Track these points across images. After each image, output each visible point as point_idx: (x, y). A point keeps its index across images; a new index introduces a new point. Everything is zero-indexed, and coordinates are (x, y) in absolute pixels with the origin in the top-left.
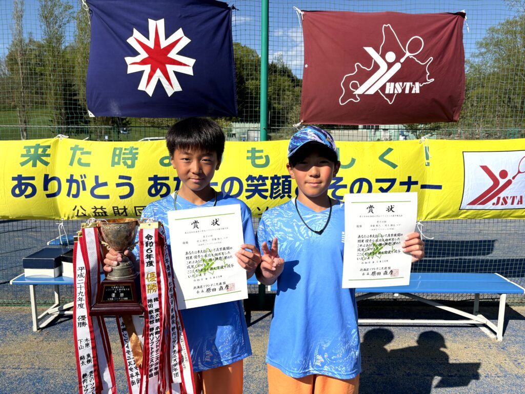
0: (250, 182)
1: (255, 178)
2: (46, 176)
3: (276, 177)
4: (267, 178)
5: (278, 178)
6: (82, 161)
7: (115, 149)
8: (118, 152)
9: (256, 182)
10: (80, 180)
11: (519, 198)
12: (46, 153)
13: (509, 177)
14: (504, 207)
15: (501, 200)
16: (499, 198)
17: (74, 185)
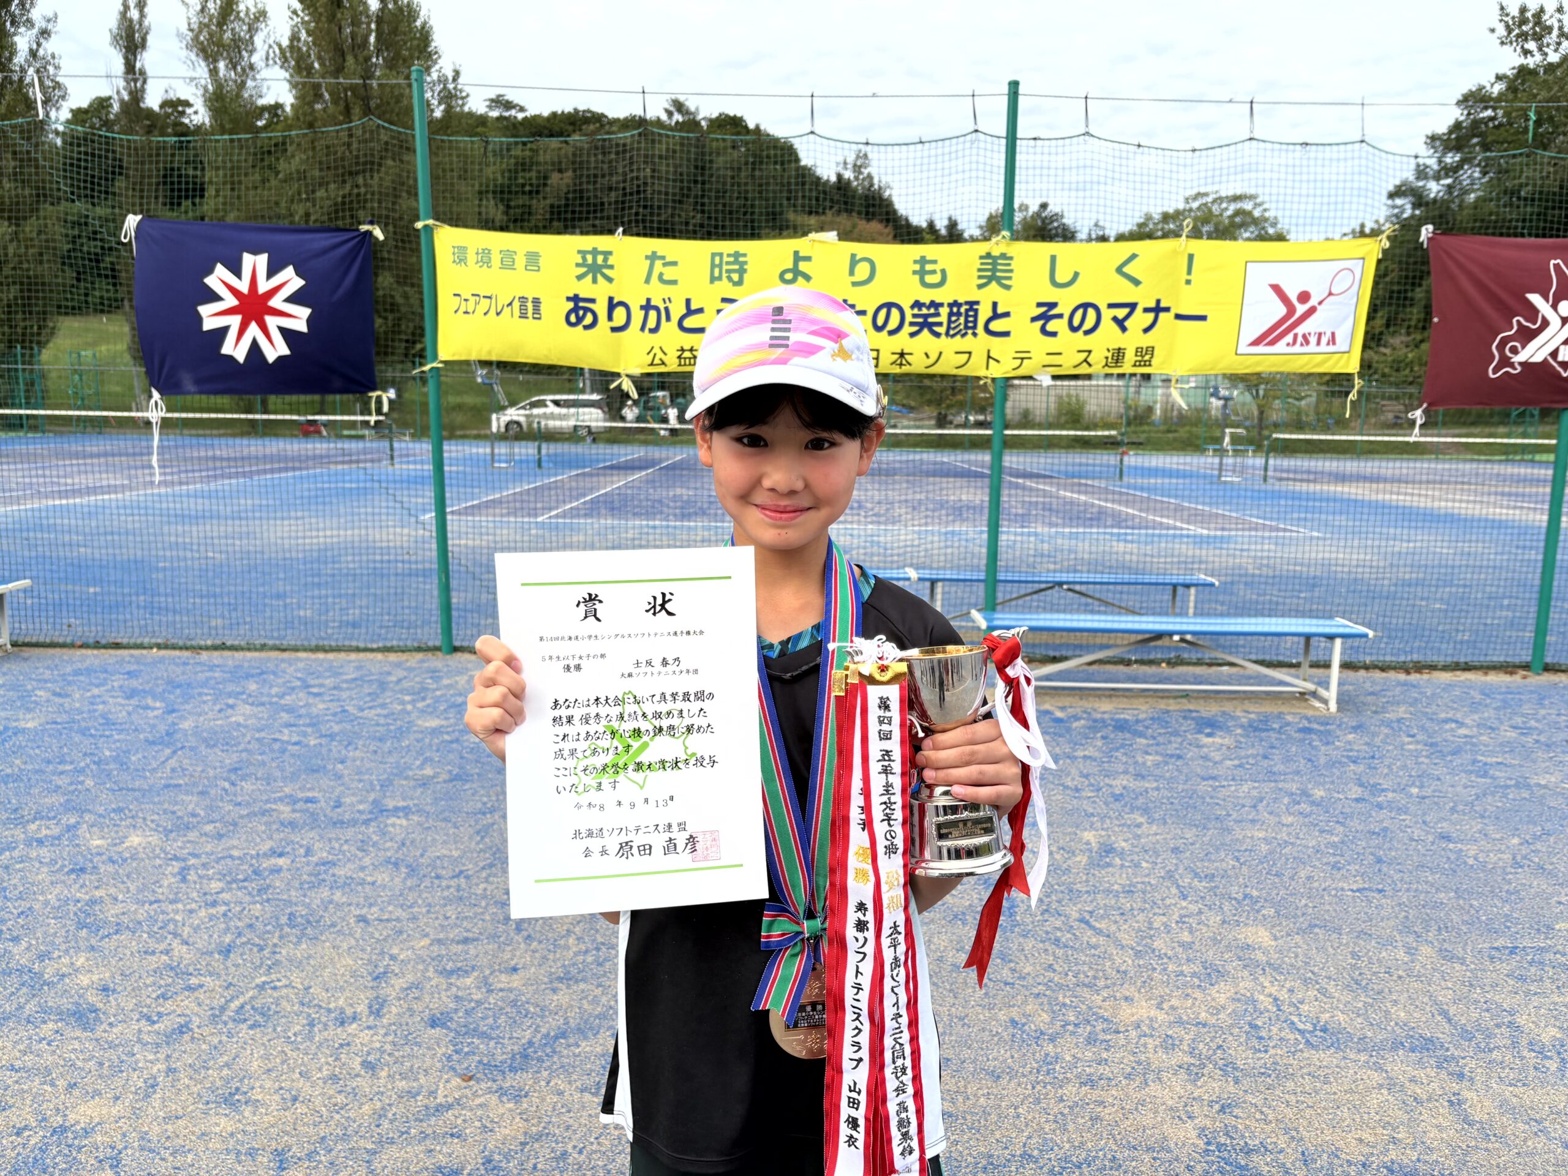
0: (916, 311)
1: (923, 305)
2: (611, 299)
3: (955, 304)
4: (942, 305)
5: (959, 305)
6: (665, 277)
7: (713, 255)
8: (717, 260)
9: (924, 311)
10: (662, 306)
11: (1329, 334)
12: (610, 263)
13: (1313, 302)
14: (1305, 349)
15: (1300, 339)
16: (1296, 336)
17: (653, 314)
